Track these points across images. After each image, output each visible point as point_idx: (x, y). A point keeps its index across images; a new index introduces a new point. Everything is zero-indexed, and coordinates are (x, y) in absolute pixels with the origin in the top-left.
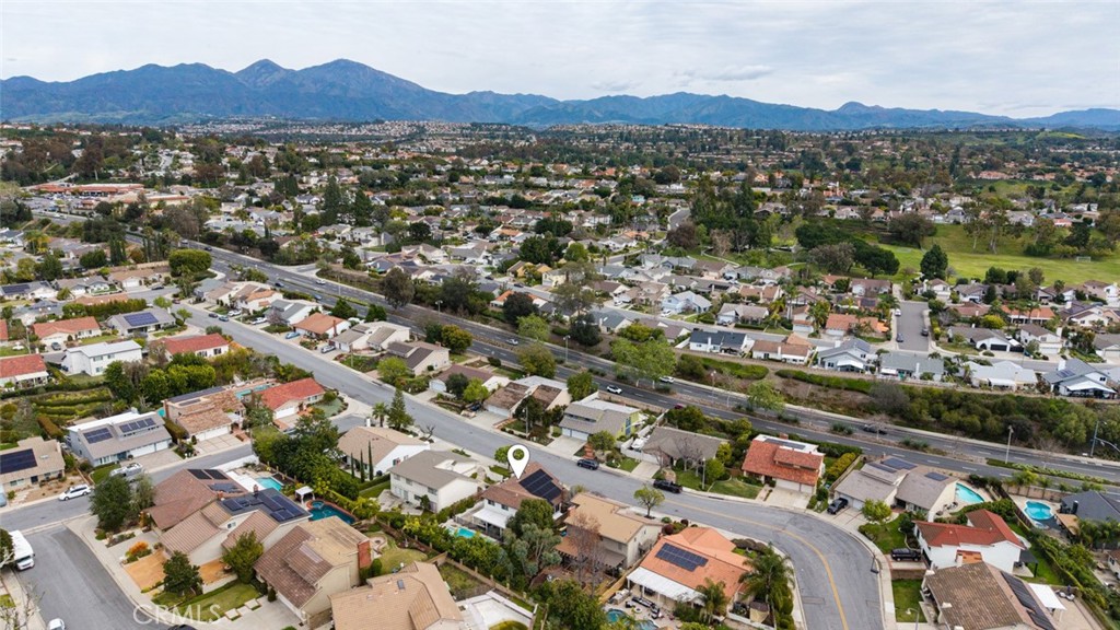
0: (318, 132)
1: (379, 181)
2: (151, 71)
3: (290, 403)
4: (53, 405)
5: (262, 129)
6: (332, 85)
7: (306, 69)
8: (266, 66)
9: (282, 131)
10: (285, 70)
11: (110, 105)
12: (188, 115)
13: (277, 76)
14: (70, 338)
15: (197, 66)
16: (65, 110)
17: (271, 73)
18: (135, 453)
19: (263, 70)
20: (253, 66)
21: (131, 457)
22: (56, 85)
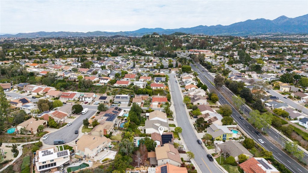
0: (289, 37)
1: (274, 52)
2: (249, 21)
3: (156, 102)
4: (123, 91)
5: (272, 36)
6: (304, 22)
7: (297, 17)
8: (283, 17)
9: (277, 37)
10: (288, 18)
11: (236, 31)
12: (255, 33)
13: (285, 20)
14: (144, 80)
15: (262, 19)
16: (225, 32)
17: (283, 20)
18: (122, 103)
19: (281, 19)
20: (278, 18)
21: (121, 103)
22: (226, 26)
